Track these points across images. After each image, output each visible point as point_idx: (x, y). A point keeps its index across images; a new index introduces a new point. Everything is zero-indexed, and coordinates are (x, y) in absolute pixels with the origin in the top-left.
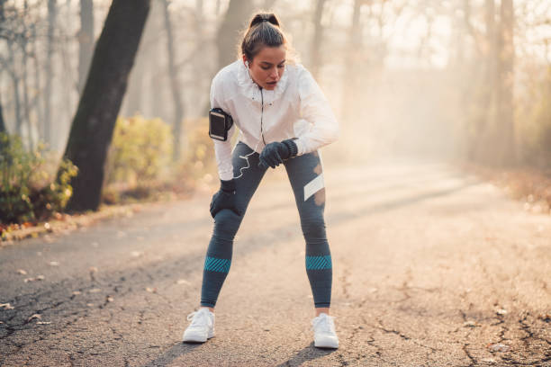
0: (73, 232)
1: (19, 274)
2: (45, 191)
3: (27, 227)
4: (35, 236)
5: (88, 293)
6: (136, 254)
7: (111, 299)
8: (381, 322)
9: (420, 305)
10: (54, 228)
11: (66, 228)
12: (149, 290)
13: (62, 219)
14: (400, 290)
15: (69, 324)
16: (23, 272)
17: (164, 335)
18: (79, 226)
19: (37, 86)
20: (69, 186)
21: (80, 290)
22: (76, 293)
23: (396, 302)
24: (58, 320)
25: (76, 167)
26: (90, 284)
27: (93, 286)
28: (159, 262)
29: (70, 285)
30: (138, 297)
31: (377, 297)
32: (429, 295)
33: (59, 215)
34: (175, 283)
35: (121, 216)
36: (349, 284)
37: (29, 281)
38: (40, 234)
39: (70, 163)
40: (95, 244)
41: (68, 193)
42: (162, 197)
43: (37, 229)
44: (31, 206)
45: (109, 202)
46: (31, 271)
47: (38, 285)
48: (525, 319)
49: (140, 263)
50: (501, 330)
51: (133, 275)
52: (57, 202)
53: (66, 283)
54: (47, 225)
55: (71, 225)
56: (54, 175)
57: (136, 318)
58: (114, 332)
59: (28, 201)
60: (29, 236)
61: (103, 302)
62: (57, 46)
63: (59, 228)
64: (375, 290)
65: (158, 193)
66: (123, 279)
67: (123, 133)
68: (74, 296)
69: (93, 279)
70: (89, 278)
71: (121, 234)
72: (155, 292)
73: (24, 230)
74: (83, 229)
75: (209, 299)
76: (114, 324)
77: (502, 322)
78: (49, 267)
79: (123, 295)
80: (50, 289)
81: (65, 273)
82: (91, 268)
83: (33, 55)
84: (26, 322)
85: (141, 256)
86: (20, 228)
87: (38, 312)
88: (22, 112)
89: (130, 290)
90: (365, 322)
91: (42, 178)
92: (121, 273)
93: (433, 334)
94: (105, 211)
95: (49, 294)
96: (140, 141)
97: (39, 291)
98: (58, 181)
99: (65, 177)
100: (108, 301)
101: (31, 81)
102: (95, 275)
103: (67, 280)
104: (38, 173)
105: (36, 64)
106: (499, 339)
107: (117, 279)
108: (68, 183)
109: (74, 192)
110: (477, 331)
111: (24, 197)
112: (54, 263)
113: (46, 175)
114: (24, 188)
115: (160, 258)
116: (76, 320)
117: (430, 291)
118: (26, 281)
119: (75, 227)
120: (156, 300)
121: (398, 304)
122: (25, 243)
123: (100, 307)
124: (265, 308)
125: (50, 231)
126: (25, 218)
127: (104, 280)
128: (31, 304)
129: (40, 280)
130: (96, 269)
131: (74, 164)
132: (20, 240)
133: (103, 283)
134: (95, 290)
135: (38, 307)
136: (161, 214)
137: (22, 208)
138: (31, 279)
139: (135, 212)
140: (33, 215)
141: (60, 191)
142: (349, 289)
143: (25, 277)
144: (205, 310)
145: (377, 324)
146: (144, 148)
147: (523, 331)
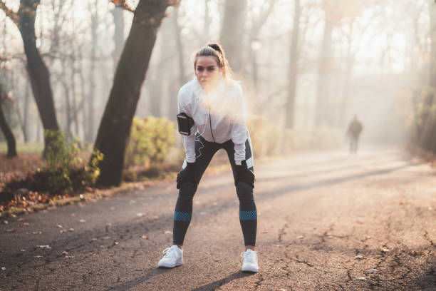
0: (99, 201)
1: (58, 227)
2: (81, 171)
3: (67, 197)
4: (72, 203)
5: (102, 239)
6: (140, 215)
7: (117, 243)
8: (297, 257)
9: (329, 246)
10: (86, 198)
11: (95, 198)
12: (144, 237)
13: (93, 192)
14: (320, 237)
15: (86, 257)
16: (60, 226)
17: (147, 264)
18: (104, 196)
19: (83, 94)
20: (98, 168)
21: (97, 238)
22: (94, 239)
23: (314, 244)
24: (79, 255)
25: (102, 154)
26: (104, 234)
27: (106, 235)
28: (156, 220)
29: (91, 234)
30: (135, 241)
31: (301, 241)
32: (339, 240)
33: (91, 189)
34: (163, 233)
35: (136, 189)
36: (285, 233)
37: (63, 232)
38: (76, 202)
39: (98, 152)
40: (113, 208)
41: (97, 173)
42: (168, 176)
43: (74, 199)
44: (71, 182)
45: (129, 180)
46: (66, 226)
47: (70, 234)
48: (400, 254)
49: (142, 220)
50: (380, 261)
51: (135, 229)
52: (89, 179)
53: (88, 233)
54: (81, 196)
55: (98, 196)
56: (88, 160)
57: (131, 254)
58: (115, 262)
59: (68, 178)
60: (68, 204)
61: (111, 245)
62: (97, 64)
63: (90, 198)
64: (301, 237)
65: (165, 173)
66: (128, 231)
67: (138, 129)
68: (93, 241)
69: (107, 230)
70: (105, 230)
71: (133, 201)
72: (147, 239)
73: (65, 199)
74: (107, 199)
75: (179, 240)
76: (116, 257)
77: (383, 256)
78: (78, 223)
79: (125, 240)
80: (77, 237)
81: (89, 227)
82: (107, 224)
83: (80, 71)
84: (58, 256)
85: (143, 216)
86: (62, 198)
87: (67, 251)
88: (72, 114)
89: (131, 237)
90: (286, 256)
91: (78, 162)
92: (127, 227)
93: (330, 263)
94: (125, 186)
95: (76, 240)
96: (151, 134)
97: (69, 238)
98: (90, 164)
99: (95, 162)
100: (115, 244)
101: (78, 90)
102: (109, 228)
103: (89, 231)
104: (75, 159)
105: (82, 77)
106: (375, 266)
107: (124, 230)
108: (97, 166)
109: (101, 172)
110: (362, 261)
111: (65, 176)
112: (82, 221)
113: (81, 160)
114: (66, 170)
115: (156, 217)
116: (91, 255)
117: (341, 238)
118: (61, 231)
119: (101, 197)
120: (147, 243)
121: (314, 246)
122: (64, 208)
123: (109, 248)
124: (220, 248)
125: (83, 200)
126: (66, 191)
127: (115, 231)
128: (63, 246)
129: (71, 231)
130: (110, 224)
131: (101, 151)
132: (61, 206)
133: (113, 233)
134: (107, 238)
135: (68, 248)
136: (165, 188)
137: (64, 184)
138: (65, 231)
139: (146, 186)
140: (72, 189)
141: (92, 172)
142: (283, 236)
143: (61, 229)
144: (175, 247)
145: (294, 258)
146: (155, 139)
147: (395, 262)
